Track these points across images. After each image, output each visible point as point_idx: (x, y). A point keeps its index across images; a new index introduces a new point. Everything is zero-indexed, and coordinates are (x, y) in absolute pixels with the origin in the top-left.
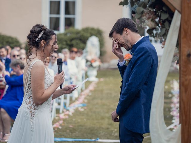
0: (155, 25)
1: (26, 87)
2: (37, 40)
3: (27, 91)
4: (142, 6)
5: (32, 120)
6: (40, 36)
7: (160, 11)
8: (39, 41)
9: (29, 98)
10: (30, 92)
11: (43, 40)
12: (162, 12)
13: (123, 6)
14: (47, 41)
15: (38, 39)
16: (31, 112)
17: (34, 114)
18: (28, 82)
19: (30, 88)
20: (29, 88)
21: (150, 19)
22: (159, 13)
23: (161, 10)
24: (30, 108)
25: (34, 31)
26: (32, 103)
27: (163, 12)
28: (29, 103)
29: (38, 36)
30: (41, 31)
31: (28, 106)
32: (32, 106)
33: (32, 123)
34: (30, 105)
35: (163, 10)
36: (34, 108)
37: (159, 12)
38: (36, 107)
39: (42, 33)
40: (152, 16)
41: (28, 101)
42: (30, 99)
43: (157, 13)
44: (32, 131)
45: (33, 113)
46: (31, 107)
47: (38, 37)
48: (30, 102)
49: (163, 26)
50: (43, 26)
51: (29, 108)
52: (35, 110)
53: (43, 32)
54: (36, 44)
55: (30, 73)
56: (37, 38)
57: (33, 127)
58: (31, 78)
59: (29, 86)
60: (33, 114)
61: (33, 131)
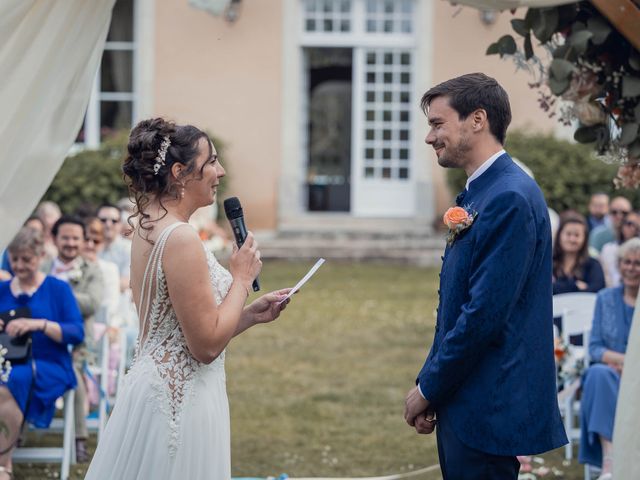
0: (601, 116)
1: (150, 312)
2: (156, 170)
3: (157, 324)
4: (567, 56)
5: (174, 413)
6: (163, 155)
7: (618, 71)
8: (164, 172)
9: (165, 344)
10: (167, 326)
11: (176, 164)
12: (624, 73)
13: (502, 56)
14: (189, 163)
15: (159, 166)
16: (172, 386)
17: (181, 395)
18: (158, 297)
19: (165, 314)
20: (163, 312)
21: (586, 98)
22: (613, 78)
23: (622, 69)
24: (168, 376)
25: (141, 143)
26: (175, 358)
27: (628, 74)
28: (165, 360)
29: (157, 155)
30: (159, 139)
31: (162, 367)
32: (176, 367)
33: (172, 423)
34: (169, 365)
35: (629, 69)
36: (182, 375)
37: (615, 74)
38: (186, 371)
39: (166, 144)
40: (591, 86)
41: (163, 353)
42: (168, 346)
43: (609, 79)
44: (171, 446)
45: (179, 391)
46: (172, 372)
47: (158, 159)
48: (168, 354)
49: (627, 117)
50: (160, 121)
51: (165, 376)
52: (184, 379)
53: (166, 139)
54: (157, 184)
55: (159, 268)
56: (155, 162)
57: (175, 435)
58: (165, 283)
59: (161, 308)
60: (176, 394)
61: (176, 449)
